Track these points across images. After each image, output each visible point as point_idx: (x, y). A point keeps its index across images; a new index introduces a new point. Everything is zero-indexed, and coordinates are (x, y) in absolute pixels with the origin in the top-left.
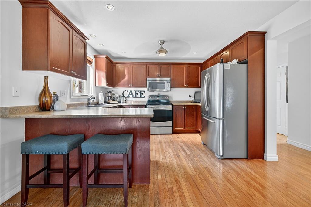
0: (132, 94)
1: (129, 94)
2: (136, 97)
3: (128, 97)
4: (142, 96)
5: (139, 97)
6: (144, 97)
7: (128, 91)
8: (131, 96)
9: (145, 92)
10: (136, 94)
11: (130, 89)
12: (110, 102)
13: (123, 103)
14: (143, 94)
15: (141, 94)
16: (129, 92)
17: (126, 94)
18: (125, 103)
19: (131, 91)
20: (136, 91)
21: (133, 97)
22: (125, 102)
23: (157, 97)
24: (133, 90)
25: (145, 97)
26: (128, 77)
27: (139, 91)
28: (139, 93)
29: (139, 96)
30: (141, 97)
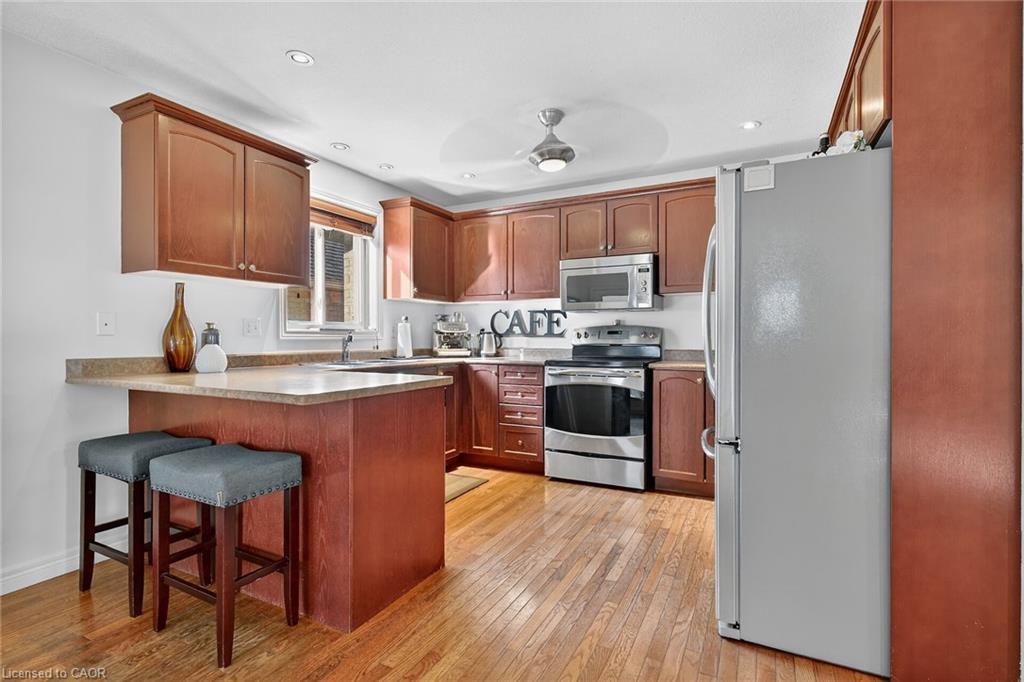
0: (521, 324)
1: (512, 325)
2: (533, 334)
3: (510, 332)
4: (557, 330)
5: (546, 335)
6: (561, 335)
7: (506, 314)
8: (517, 329)
9: (566, 317)
10: (533, 322)
11: (513, 306)
12: (441, 353)
13: (487, 356)
14: (558, 322)
15: (550, 322)
16: (511, 315)
17: (503, 325)
18: (497, 355)
19: (517, 314)
20: (533, 313)
21: (524, 333)
22: (494, 352)
23: (610, 333)
24: (525, 306)
25: (566, 335)
26: (499, 262)
27: (543, 312)
28: (545, 320)
29: (542, 330)
30: (550, 334)
